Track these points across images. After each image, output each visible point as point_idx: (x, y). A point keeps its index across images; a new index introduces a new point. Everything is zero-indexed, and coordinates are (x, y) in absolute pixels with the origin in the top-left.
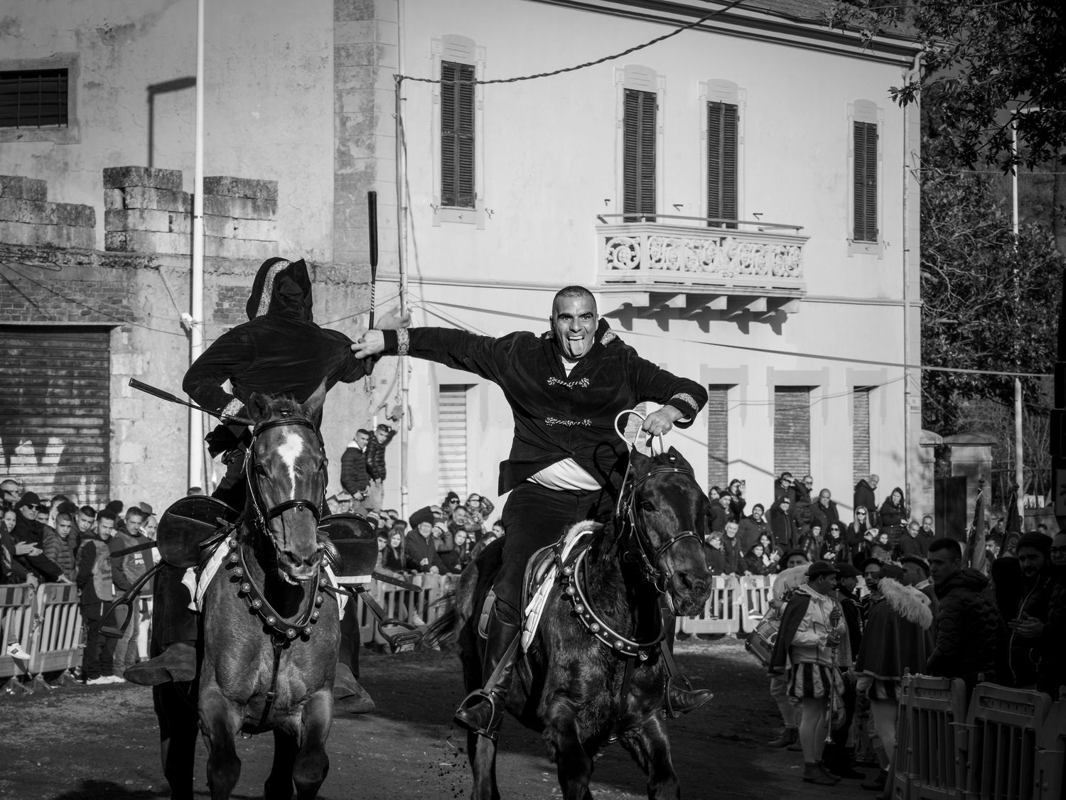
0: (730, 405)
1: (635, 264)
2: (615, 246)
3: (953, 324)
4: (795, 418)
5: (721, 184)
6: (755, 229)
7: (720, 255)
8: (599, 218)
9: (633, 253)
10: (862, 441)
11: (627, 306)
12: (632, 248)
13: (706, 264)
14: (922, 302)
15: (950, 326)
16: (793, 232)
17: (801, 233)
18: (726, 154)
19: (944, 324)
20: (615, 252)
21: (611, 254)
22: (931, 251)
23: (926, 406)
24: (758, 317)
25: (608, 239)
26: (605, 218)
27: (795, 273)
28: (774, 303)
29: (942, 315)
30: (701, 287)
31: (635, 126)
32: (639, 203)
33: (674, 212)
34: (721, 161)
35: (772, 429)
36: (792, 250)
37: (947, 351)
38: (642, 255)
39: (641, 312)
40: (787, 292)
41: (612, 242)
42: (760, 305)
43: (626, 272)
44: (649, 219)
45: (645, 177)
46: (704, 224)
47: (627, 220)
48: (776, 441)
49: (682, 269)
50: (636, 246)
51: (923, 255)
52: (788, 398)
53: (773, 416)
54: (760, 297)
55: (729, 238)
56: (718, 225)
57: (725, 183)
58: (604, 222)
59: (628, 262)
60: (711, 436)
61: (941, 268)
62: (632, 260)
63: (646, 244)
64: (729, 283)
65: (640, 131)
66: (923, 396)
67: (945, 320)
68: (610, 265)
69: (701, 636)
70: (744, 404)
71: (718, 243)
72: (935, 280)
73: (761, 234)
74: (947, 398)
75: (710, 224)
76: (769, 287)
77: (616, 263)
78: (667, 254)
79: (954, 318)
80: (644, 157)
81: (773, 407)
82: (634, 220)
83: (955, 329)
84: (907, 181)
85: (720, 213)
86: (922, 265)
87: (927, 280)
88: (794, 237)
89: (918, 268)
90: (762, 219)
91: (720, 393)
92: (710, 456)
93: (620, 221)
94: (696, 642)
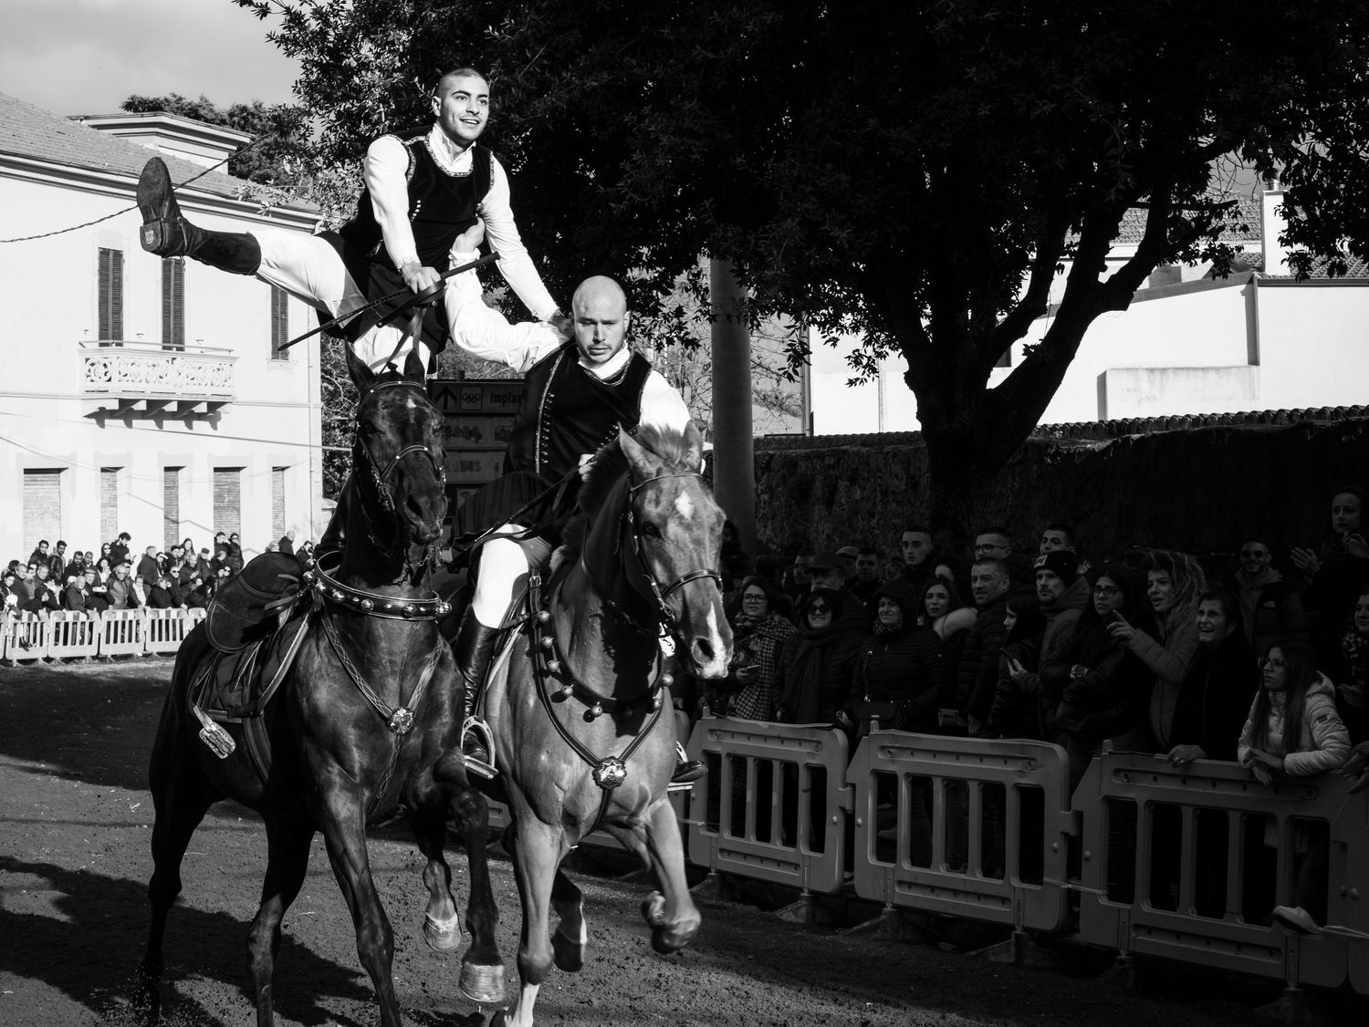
0: (180, 482)
1: (107, 378)
2: (93, 365)
3: (345, 420)
4: (229, 491)
5: (172, 318)
6: (197, 351)
7: (172, 370)
8: (81, 344)
9: (106, 370)
10: (279, 506)
11: (102, 409)
12: (105, 365)
13: (161, 377)
14: (323, 404)
15: (343, 422)
16: (226, 354)
17: (232, 354)
18: (175, 296)
19: (339, 420)
20: (92, 369)
21: (89, 371)
22: (328, 366)
23: (326, 481)
24: (201, 417)
25: (87, 360)
26: (84, 344)
27: (227, 384)
28: (213, 406)
29: (337, 413)
30: (158, 395)
31: (107, 275)
32: (110, 332)
33: (136, 339)
34: (172, 300)
35: (212, 499)
36: (225, 367)
37: (341, 441)
38: (113, 371)
39: (112, 414)
40: (222, 397)
41: (89, 362)
42: (202, 408)
43: (102, 384)
44: (117, 345)
45: (114, 313)
46: (160, 348)
47: (101, 345)
48: (215, 508)
49: (144, 380)
50: (108, 364)
51: (322, 370)
52: (223, 476)
53: (212, 489)
54: (201, 402)
55: (179, 358)
56: (170, 348)
57: (175, 318)
58: (84, 347)
59: (103, 376)
60: (166, 505)
61: (336, 379)
62: (105, 374)
63: (116, 363)
64: (179, 391)
65: (111, 278)
66: (324, 473)
67: (339, 418)
68: (89, 379)
69: (161, 654)
70: (190, 482)
71: (170, 362)
72: (331, 388)
73: (202, 355)
74: (341, 475)
75: (164, 348)
76: (209, 394)
77: (93, 377)
78: (130, 370)
79: (346, 416)
80: (114, 298)
81: (213, 484)
82: (107, 345)
83: (346, 424)
84: (310, 316)
85: (172, 340)
86: (322, 377)
87: (326, 388)
88: (227, 357)
89: (319, 379)
90: (203, 344)
91: (172, 474)
92: (166, 518)
93: (96, 346)
94: (157, 659)
